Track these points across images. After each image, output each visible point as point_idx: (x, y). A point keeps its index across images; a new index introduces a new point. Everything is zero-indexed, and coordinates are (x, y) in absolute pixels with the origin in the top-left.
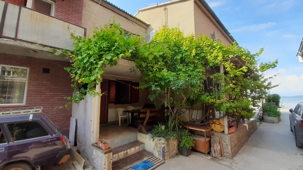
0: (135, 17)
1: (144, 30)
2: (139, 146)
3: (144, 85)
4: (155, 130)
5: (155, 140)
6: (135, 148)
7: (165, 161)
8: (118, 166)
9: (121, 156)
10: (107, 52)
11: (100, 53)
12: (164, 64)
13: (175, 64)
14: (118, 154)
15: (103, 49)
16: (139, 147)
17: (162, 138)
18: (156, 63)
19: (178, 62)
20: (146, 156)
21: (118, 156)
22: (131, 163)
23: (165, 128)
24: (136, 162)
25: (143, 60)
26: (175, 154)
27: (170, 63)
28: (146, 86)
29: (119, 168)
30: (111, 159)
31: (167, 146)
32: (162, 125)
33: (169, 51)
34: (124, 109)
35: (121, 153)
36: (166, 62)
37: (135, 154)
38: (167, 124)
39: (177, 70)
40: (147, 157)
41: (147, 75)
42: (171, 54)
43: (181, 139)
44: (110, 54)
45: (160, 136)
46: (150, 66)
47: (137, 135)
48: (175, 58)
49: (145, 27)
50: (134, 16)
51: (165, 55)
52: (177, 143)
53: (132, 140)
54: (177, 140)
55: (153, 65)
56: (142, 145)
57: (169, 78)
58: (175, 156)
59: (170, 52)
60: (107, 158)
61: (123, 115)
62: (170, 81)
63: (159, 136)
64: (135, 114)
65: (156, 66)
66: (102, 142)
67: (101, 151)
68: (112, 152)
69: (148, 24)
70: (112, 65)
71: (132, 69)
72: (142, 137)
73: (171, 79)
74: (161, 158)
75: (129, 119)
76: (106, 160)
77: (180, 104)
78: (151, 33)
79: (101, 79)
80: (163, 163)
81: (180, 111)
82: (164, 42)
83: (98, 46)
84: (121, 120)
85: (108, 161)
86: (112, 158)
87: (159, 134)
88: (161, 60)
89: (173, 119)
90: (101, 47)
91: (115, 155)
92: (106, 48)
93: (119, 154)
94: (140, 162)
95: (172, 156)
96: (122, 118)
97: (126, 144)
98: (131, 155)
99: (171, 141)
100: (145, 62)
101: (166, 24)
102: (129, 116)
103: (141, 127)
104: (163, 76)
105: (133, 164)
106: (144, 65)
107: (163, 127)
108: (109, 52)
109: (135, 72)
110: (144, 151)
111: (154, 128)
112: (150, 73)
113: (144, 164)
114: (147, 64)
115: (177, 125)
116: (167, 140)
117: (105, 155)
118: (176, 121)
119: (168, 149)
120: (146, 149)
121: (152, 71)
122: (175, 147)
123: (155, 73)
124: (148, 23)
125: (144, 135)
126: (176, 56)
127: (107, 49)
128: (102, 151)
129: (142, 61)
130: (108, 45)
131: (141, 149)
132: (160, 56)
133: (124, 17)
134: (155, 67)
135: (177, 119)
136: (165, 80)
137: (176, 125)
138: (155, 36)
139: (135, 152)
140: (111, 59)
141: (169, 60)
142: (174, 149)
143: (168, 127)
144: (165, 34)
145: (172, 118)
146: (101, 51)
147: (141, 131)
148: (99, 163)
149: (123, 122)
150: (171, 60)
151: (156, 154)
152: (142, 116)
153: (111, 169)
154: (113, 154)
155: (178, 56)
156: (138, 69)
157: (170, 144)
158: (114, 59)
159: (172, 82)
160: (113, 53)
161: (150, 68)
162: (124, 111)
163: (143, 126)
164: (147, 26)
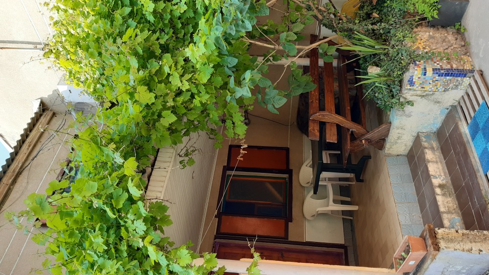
0: (15, 148)
1: (56, 123)
2: (426, 148)
3: (233, 123)
4: (380, 96)
5: (410, 98)
6: (429, 162)
7: (477, 68)
8: (477, 213)
9: (451, 205)
10: (122, 234)
11: (125, 254)
12: (168, 55)
13: (171, 20)
14: (444, 212)
15: (111, 246)
16: (427, 151)
17: (407, 77)
18: (167, 81)
19: (164, 9)
20: (457, 128)
21: (449, 212)
22: (473, 174)
23: (377, 66)
24: (473, 160)
25: (155, 121)
26: (459, 37)
27: (167, 37)
28: (238, 118)
29: (484, 209)
30: (457, 232)
31: (432, 60)
32: (366, 74)
33: (125, 38)
34: (308, 193)
35: (440, 203)
36: (165, 49)
37: (446, 163)
38: (365, 59)
39: (192, 15)
40: (460, 123)
41: (202, 112)
42: (138, 31)
43: (414, 16)
44: (129, 222)
45: (401, 82)
46: (174, 100)
47: (389, 155)
48: (151, 18)
49: (49, 118)
50: (12, 151)
51: (140, 51)
52: (424, 29)
53: (406, 170)
54: (415, 30)
55: (170, 90)
56: (424, 139)
57: (217, 39)
58: (463, 39)
59: (130, 32)
60: (451, 245)
61: (325, 197)
62: (227, 38)
63: (401, 86)
64: (326, 159)
65: (176, 82)
66: (404, 259)
67: (429, 261)
68: (436, 229)
69: (39, 108)
70: (165, 220)
71: (181, 159)
72: (399, 138)
73: (219, 33)
74: (467, 81)
75: (340, 179)
76: (458, 247)
77: (304, 11)
78: (68, 98)
79: (207, 256)
80: (482, 74)
81: (325, 14)
82: (100, 54)
83: (101, 261)
84: (343, 203)
85: (462, 241)
86: (453, 230)
87: (394, 86)
88: (154, 65)
89: (350, 37)
90: (107, 252)
91: (446, 223)
92: (108, 237)
93: (442, 209)
94: (473, 146)
95: (463, 48)
96: (335, 201)
97: (416, 191)
98: (450, 173)
99: (418, 48)
100: (160, 116)
101: (39, 46)
102: (330, 179)
103: (366, 140)
104: (208, 58)
105: (476, 168)
106: (169, 118)
107: (373, 71)
108: (123, 228)
109: (193, 151)
110: (439, 134)
111: (372, 102)
112: (197, 102)
113: (480, 135)
114: (168, 109)
115: (370, 27)
116: (414, 59)
117: (441, 250)
118: (355, 27)
119: (441, 59)
120: (435, 130)
121: (192, 96)
122: (437, 35)
123: (197, 85)
124: (35, 107)
125: (393, 134)
126: (143, 17)
127: (112, 232)
128: (431, 257)
129: (157, 124)
130: (100, 229)
131: (435, 144)
132: (143, 66)
133: (14, 182)
134: (180, 84)
135: (351, 26)
136: (220, 55)
137: (368, 30)
138: (78, 85)
139: (441, 162)
140: (145, 220)
141: (158, 39)
142: (444, 41)
143: (375, 55)
144: (72, 50)
145: (347, 41)
146: (117, 250)
147: (381, 143)
148: (463, 269)
149: (348, 199)
150: (158, 34)
151: (453, 96)
152: (332, 137)
153: (485, 232)
154: (442, 226)
155: (144, 9)
156: (185, 139)
157: (425, 51)
158: (144, 212)
159: (228, 31)
160: (127, 214)
161: (180, 99)
162: (315, 193)
163: (363, 135)
164: (44, 111)
